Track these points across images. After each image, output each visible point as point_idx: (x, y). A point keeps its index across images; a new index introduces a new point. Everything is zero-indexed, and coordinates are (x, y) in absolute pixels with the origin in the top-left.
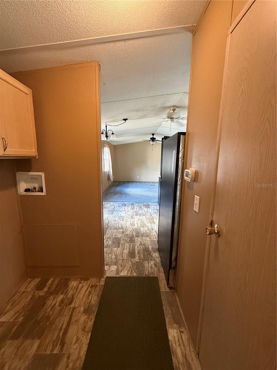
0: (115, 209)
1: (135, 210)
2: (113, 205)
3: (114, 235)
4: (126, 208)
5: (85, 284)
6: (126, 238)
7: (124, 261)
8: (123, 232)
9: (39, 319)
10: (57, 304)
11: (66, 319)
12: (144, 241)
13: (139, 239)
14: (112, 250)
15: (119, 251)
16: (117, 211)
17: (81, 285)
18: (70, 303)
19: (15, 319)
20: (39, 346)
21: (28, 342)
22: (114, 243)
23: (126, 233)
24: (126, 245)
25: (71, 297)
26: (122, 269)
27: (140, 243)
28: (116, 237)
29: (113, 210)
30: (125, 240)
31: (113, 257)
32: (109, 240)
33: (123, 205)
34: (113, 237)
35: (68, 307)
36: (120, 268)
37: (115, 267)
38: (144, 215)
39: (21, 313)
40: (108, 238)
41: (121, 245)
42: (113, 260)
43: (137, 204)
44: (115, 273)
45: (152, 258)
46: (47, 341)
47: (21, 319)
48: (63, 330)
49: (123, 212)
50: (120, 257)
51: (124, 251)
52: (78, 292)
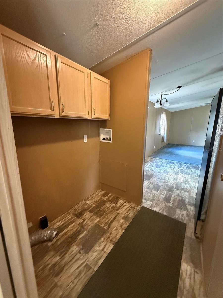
0: (163, 164)
1: (182, 168)
2: (162, 161)
3: (156, 182)
4: (173, 166)
5: (127, 204)
6: (166, 187)
7: (159, 201)
8: (164, 182)
9: (101, 210)
10: (111, 207)
11: (113, 217)
12: (182, 195)
13: (178, 192)
14: (151, 191)
15: (157, 194)
16: (163, 166)
17: (125, 204)
18: (117, 210)
19: (92, 204)
20: (99, 221)
21: (94, 217)
22: (154, 187)
23: (166, 184)
24: (164, 191)
25: (118, 207)
26: (156, 205)
27: (177, 194)
28: (158, 184)
29: (161, 165)
30: (164, 188)
31: (150, 196)
32: (151, 184)
33: (170, 163)
34: (155, 183)
35: (115, 211)
36: (154, 205)
37: (151, 203)
38: (190, 175)
39: (94, 203)
40: (151, 183)
41: (159, 190)
42: (150, 198)
43: (185, 164)
44: (150, 206)
45: (186, 209)
46: (103, 221)
47: (94, 206)
48: (111, 221)
49: (169, 168)
50: (156, 197)
51: (161, 195)
52: (123, 206)
